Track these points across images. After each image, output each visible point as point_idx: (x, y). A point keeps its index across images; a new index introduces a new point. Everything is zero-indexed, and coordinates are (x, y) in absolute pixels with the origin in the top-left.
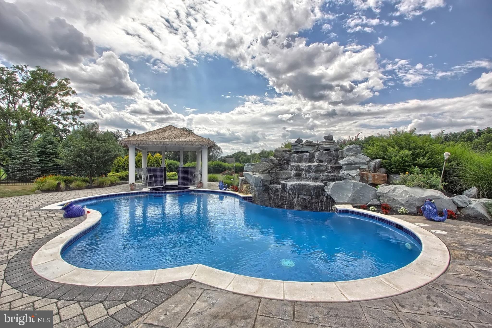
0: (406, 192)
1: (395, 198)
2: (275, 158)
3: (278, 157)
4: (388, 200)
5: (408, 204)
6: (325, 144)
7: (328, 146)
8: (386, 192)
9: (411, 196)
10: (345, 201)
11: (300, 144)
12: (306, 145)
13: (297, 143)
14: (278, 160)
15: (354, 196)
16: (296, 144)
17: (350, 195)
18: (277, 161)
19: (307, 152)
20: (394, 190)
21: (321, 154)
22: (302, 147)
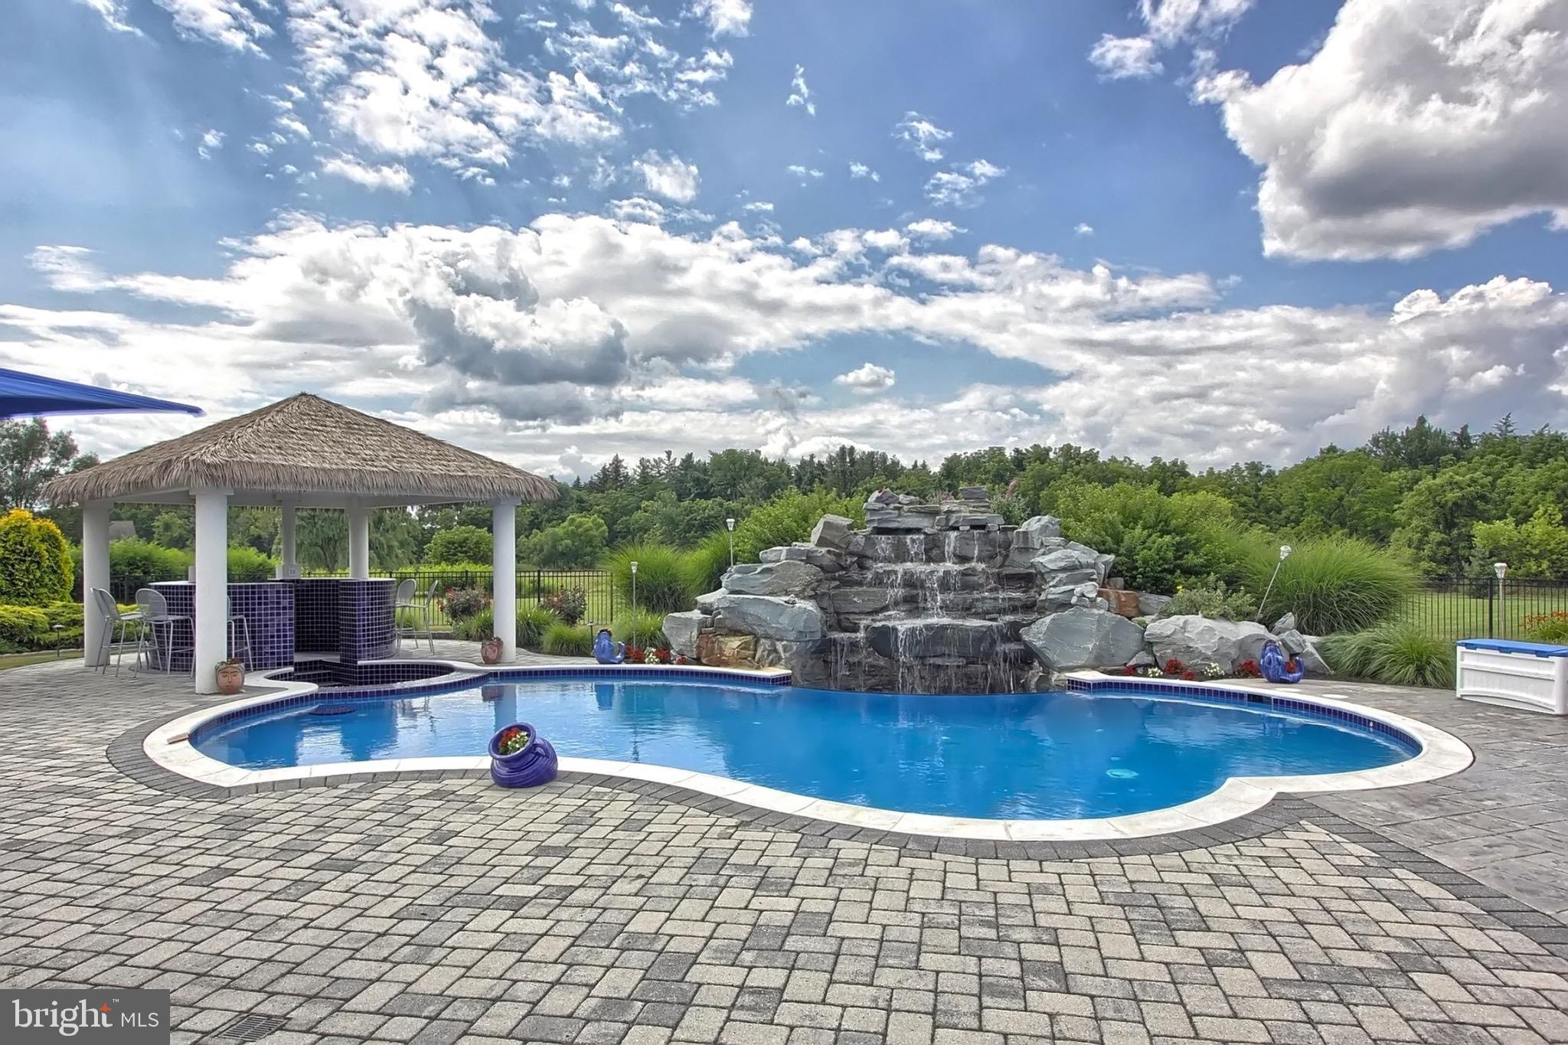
0: (1211, 629)
1: (1191, 645)
2: (824, 550)
3: (832, 544)
4: (1174, 651)
5: (1220, 655)
6: (970, 512)
7: (979, 516)
8: (1169, 633)
9: (1222, 638)
10: (1080, 663)
11: (892, 506)
12: (909, 511)
13: (883, 502)
14: (835, 554)
15: (1100, 647)
16: (880, 505)
17: (1090, 646)
18: (833, 558)
19: (918, 531)
20: (1184, 628)
21: (963, 539)
22: (900, 515)
